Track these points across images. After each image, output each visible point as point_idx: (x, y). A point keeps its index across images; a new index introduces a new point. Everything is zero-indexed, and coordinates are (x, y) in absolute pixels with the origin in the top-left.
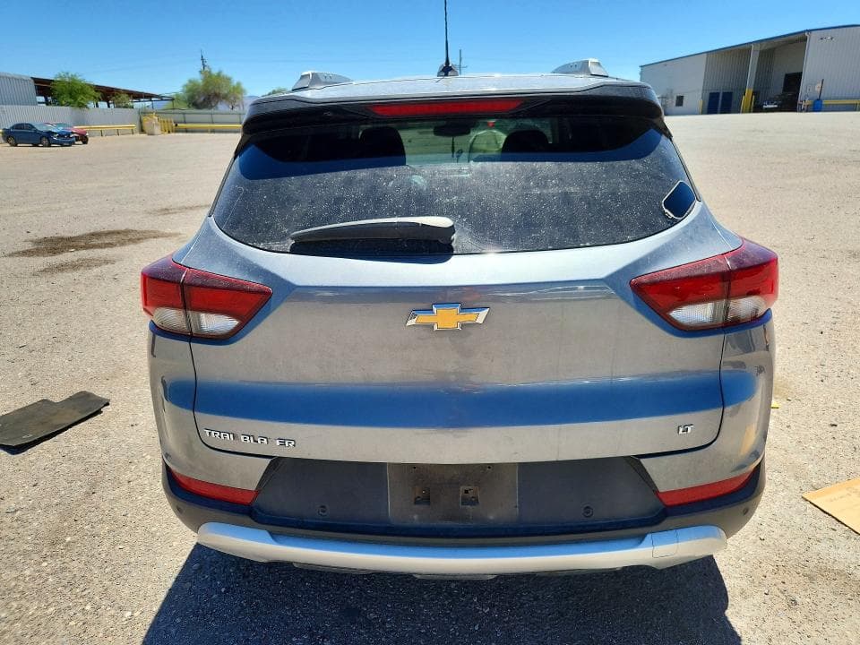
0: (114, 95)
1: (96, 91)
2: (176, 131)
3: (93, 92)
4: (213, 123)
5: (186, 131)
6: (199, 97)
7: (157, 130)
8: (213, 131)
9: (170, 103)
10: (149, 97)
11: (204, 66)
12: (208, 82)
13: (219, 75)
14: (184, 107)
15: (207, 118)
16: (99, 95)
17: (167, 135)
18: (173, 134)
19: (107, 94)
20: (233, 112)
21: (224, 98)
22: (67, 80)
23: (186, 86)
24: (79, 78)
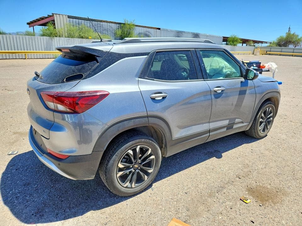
0: (248, 42)
1: (241, 40)
2: (266, 54)
3: (240, 41)
4: (281, 52)
5: (270, 54)
6: (282, 42)
7: (258, 54)
8: (280, 55)
9: (269, 44)
10: (262, 42)
11: (289, 31)
12: (288, 37)
13: (293, 34)
14: (274, 46)
15: (280, 50)
16: (241, 42)
17: (261, 55)
18: (264, 55)
19: (244, 41)
20: (295, 48)
21: (293, 43)
22: (233, 37)
23: (278, 38)
24: (237, 36)
